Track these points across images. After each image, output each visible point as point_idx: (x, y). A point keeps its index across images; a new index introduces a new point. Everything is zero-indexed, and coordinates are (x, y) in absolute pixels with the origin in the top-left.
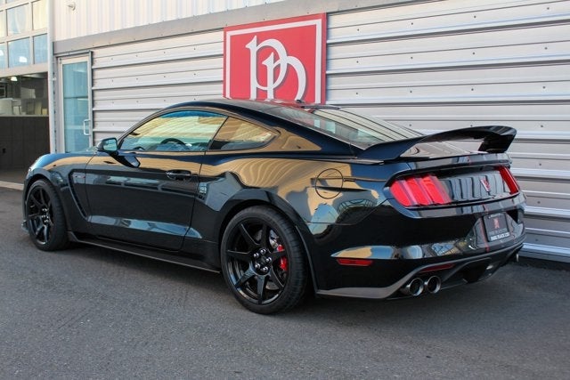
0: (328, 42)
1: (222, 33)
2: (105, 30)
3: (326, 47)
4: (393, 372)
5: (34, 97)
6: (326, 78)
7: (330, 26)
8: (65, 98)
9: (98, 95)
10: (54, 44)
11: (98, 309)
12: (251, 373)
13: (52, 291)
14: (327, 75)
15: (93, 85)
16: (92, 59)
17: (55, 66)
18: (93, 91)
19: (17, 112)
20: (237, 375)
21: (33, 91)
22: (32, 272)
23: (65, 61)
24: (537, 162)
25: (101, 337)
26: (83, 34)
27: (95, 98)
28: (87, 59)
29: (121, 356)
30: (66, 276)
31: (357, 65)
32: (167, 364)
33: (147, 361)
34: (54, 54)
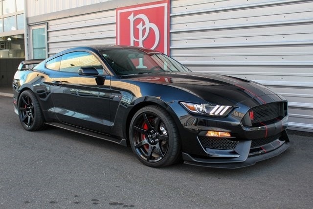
0: (171, 15)
1: (115, 11)
2: (54, 11)
3: (170, 18)
4: (200, 186)
5: (20, 49)
6: (170, 34)
7: (172, 7)
8: (34, 49)
9: (51, 46)
10: (27, 19)
11: (47, 156)
12: (124, 187)
13: (23, 147)
14: (170, 33)
15: (48, 40)
16: (47, 26)
17: (28, 30)
18: (48, 44)
19: (11, 56)
20: (117, 188)
21: (20, 45)
22: (14, 137)
23: (33, 28)
24: (280, 77)
25: (47, 170)
26: (43, 13)
27: (49, 47)
28: (45, 26)
29: (57, 179)
30: (32, 139)
31: (186, 27)
32: (81, 183)
33: (71, 181)
34: (27, 24)
